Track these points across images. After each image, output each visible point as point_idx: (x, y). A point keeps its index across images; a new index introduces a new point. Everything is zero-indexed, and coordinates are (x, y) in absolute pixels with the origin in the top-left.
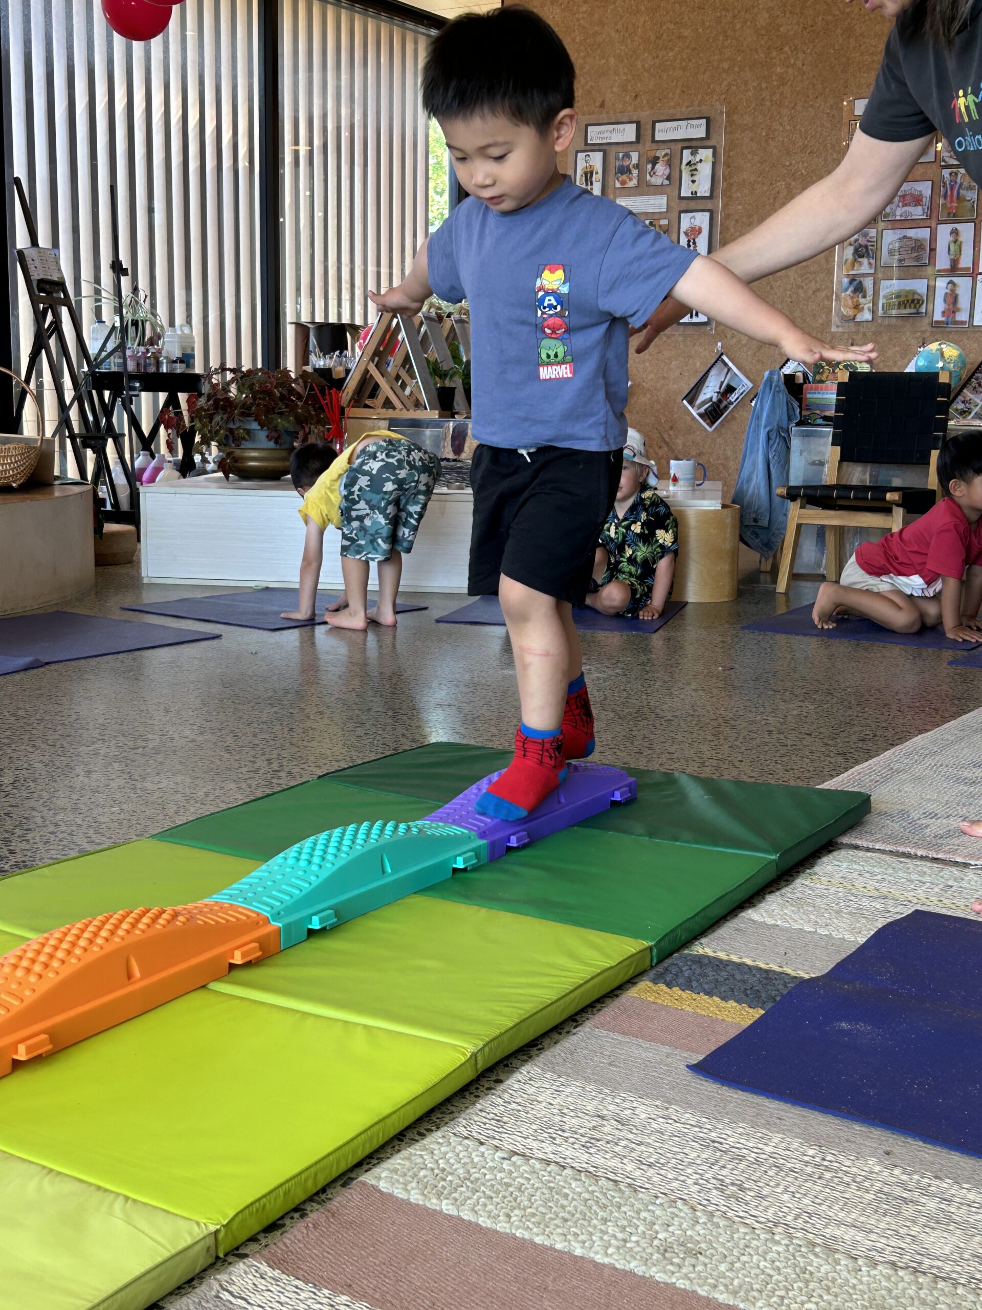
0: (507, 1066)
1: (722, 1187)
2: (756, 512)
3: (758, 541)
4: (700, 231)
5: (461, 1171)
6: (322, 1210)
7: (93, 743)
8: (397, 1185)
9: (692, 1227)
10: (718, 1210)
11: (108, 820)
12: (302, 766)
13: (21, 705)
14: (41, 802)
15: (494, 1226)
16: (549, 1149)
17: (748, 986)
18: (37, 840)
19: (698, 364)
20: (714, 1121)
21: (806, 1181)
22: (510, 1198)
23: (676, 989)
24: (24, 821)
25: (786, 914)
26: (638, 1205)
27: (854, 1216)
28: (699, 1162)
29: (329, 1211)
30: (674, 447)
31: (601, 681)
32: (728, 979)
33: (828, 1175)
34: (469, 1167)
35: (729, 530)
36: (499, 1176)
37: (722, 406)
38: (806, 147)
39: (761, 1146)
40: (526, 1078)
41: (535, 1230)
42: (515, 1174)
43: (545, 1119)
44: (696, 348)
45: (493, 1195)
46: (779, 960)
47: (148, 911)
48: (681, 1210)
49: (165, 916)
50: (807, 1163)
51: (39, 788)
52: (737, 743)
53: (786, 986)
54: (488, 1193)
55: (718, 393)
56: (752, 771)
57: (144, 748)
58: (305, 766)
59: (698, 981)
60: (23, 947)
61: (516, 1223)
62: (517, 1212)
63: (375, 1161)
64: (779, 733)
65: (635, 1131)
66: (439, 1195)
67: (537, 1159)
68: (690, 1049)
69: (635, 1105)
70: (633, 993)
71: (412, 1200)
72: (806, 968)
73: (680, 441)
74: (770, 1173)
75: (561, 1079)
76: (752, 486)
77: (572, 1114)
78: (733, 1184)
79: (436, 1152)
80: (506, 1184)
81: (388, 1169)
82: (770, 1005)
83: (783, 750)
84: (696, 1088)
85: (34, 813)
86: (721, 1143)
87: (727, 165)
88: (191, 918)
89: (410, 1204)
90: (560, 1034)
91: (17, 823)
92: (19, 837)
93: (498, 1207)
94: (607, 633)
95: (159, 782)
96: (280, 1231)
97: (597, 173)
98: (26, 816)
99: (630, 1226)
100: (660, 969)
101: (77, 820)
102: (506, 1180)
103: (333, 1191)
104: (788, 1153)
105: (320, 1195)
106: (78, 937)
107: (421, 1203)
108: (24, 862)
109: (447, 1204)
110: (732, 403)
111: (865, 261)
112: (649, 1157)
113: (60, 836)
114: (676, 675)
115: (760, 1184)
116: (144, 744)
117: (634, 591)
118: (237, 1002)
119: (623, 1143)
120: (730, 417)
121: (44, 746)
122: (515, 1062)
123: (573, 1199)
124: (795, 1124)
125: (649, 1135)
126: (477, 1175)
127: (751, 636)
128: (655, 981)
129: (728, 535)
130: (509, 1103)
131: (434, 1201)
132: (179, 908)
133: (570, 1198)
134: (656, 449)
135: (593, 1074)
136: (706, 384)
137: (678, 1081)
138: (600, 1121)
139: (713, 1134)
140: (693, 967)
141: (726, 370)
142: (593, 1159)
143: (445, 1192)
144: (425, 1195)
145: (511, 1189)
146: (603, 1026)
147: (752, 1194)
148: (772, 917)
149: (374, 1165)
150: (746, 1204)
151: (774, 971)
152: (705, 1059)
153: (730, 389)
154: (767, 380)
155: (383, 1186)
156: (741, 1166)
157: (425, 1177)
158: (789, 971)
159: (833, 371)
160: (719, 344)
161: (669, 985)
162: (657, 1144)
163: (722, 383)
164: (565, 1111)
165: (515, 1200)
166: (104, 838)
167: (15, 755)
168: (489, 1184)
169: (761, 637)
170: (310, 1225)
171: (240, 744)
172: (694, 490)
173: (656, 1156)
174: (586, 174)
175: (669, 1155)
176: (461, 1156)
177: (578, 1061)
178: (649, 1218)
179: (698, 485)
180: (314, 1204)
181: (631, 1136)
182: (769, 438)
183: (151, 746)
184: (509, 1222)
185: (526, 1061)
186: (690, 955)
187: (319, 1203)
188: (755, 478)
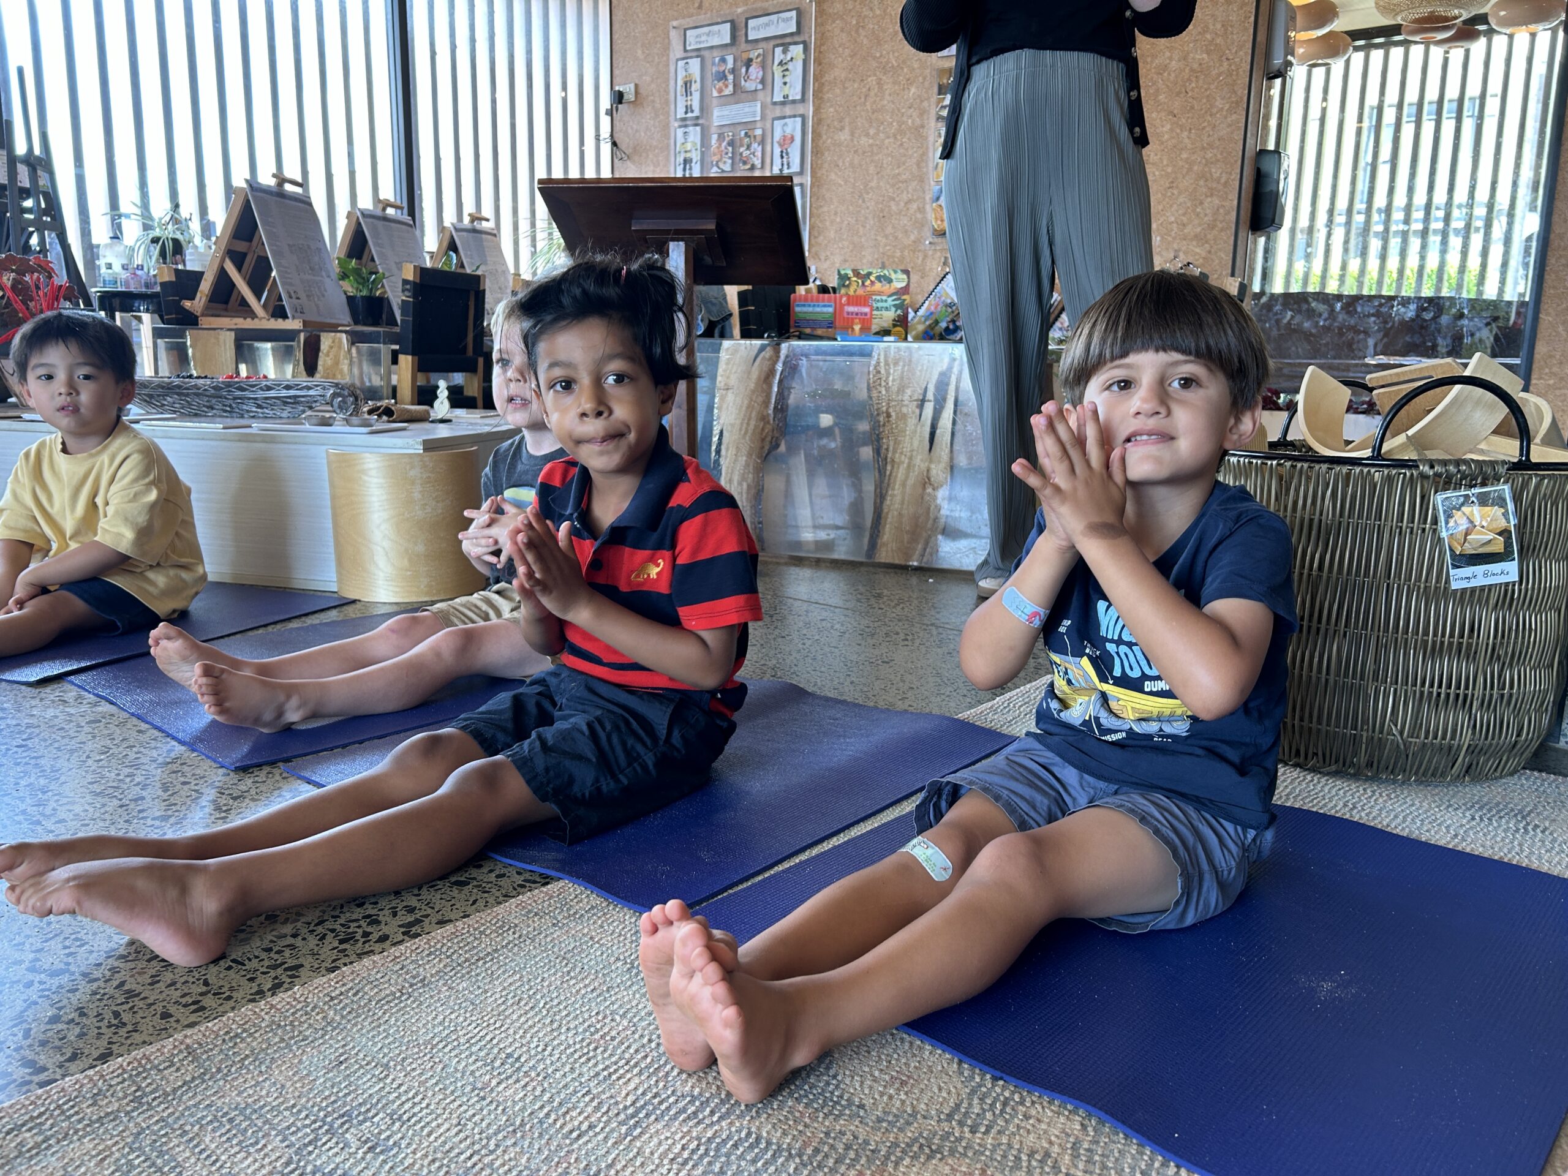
4: (792, 139)
87: (818, 62)
97: (695, 82)
159: (864, 284)
174: (686, 84)
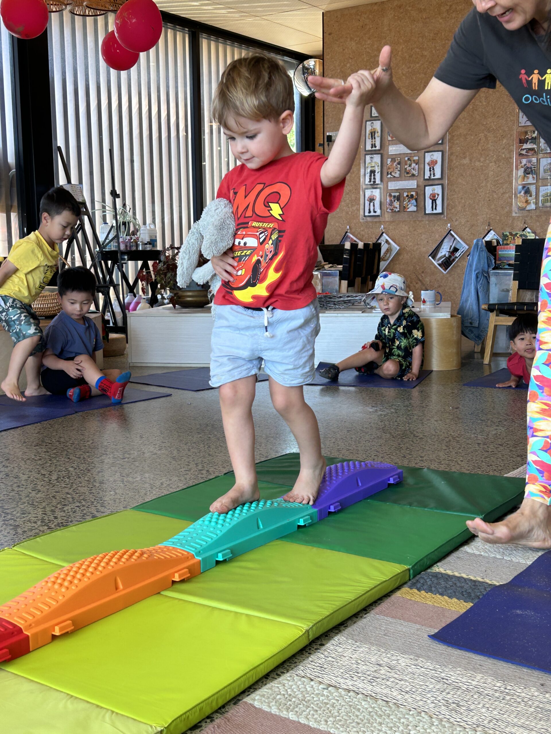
0: (326, 636)
1: (447, 704)
2: (471, 319)
3: (472, 335)
4: (436, 162)
5: (300, 696)
6: (222, 718)
7: (101, 456)
8: (264, 704)
9: (430, 728)
10: (445, 718)
11: (108, 499)
12: (215, 467)
13: (62, 435)
14: (72, 489)
15: (318, 727)
16: (350, 683)
17: (464, 590)
18: (70, 510)
19: (437, 236)
20: (443, 667)
21: (495, 701)
22: (327, 711)
23: (423, 592)
24: (63, 500)
25: (486, 548)
26: (399, 715)
27: (522, 721)
28: (434, 690)
29: (226, 718)
30: (424, 283)
31: (383, 417)
32: (452, 586)
33: (508, 698)
34: (304, 693)
35: (455, 329)
36: (321, 698)
37: (451, 259)
38: (495, 114)
39: (470, 681)
40: (337, 643)
41: (341, 729)
42: (330, 698)
43: (348, 666)
44: (436, 227)
45: (318, 709)
46: (481, 575)
47: (127, 551)
48: (423, 718)
49: (136, 554)
50: (496, 691)
51: (71, 481)
52: (459, 451)
53: (485, 590)
54: (315, 708)
55: (449, 252)
56: (468, 466)
57: (128, 458)
58: (217, 467)
59: (435, 587)
60: (59, 572)
61: (331, 725)
62: (331, 719)
63: (252, 690)
64: (484, 444)
65: (399, 673)
66: (288, 709)
67: (343, 689)
68: (431, 626)
69: (399, 658)
70: (398, 594)
71: (273, 712)
72: (497, 579)
73: (427, 280)
74: (475, 696)
75: (357, 644)
76: (468, 304)
77: (363, 663)
78: (453, 703)
79: (286, 685)
80: (325, 703)
81: (259, 695)
82: (477, 600)
83: (486, 454)
84: (433, 648)
85: (69, 496)
86: (447, 680)
88: (151, 555)
89: (272, 714)
90: (357, 618)
91: (59, 501)
92: (60, 509)
93: (321, 716)
94: (387, 389)
95: (136, 477)
96: (199, 729)
97: (378, 132)
98: (64, 497)
99: (395, 727)
100: (414, 581)
101: (91, 499)
102: (325, 701)
103: (229, 707)
104: (485, 685)
105: (221, 709)
106: (89, 566)
107: (277, 714)
108: (62, 523)
109: (292, 715)
110: (457, 257)
111: (530, 176)
112: (406, 687)
113: (83, 508)
114: (426, 412)
115: (469, 703)
116: (128, 456)
117: (401, 365)
118: (176, 601)
119: (392, 680)
120: (456, 265)
121: (74, 458)
122: (332, 634)
123: (363, 712)
124: (490, 668)
125: (406, 675)
126: (309, 698)
127: (469, 389)
128: (411, 588)
129: (455, 332)
130: (328, 657)
131: (285, 712)
132: (145, 549)
133: (361, 711)
134: (415, 284)
135: (375, 640)
136: (442, 247)
137: (423, 644)
138: (379, 667)
139: (443, 675)
140: (433, 580)
141: (453, 239)
142: (374, 689)
143: (291, 708)
144: (280, 709)
145: (328, 706)
146: (381, 613)
147: (465, 708)
148: (478, 550)
149: (252, 692)
150: (461, 714)
151: (479, 581)
152: (439, 631)
153: (456, 250)
154: (475, 245)
155: (257, 704)
156: (458, 693)
157: (280, 699)
158: (488, 581)
159: (514, 238)
160: (449, 225)
161: (419, 590)
162: (411, 680)
163: (451, 246)
164: (359, 662)
165: (330, 712)
166: (106, 509)
167: (58, 464)
168: (316, 703)
169: (474, 390)
170: (216, 726)
171: (181, 455)
172: (435, 307)
173: (410, 687)
174: (372, 133)
175: (418, 687)
176: (300, 687)
177: (367, 633)
178: (406, 723)
179: (437, 304)
180: (218, 715)
181: (396, 676)
182: (477, 277)
183: (132, 457)
184: (326, 724)
185: (337, 633)
186: (431, 572)
187: (221, 714)
188: (470, 299)
